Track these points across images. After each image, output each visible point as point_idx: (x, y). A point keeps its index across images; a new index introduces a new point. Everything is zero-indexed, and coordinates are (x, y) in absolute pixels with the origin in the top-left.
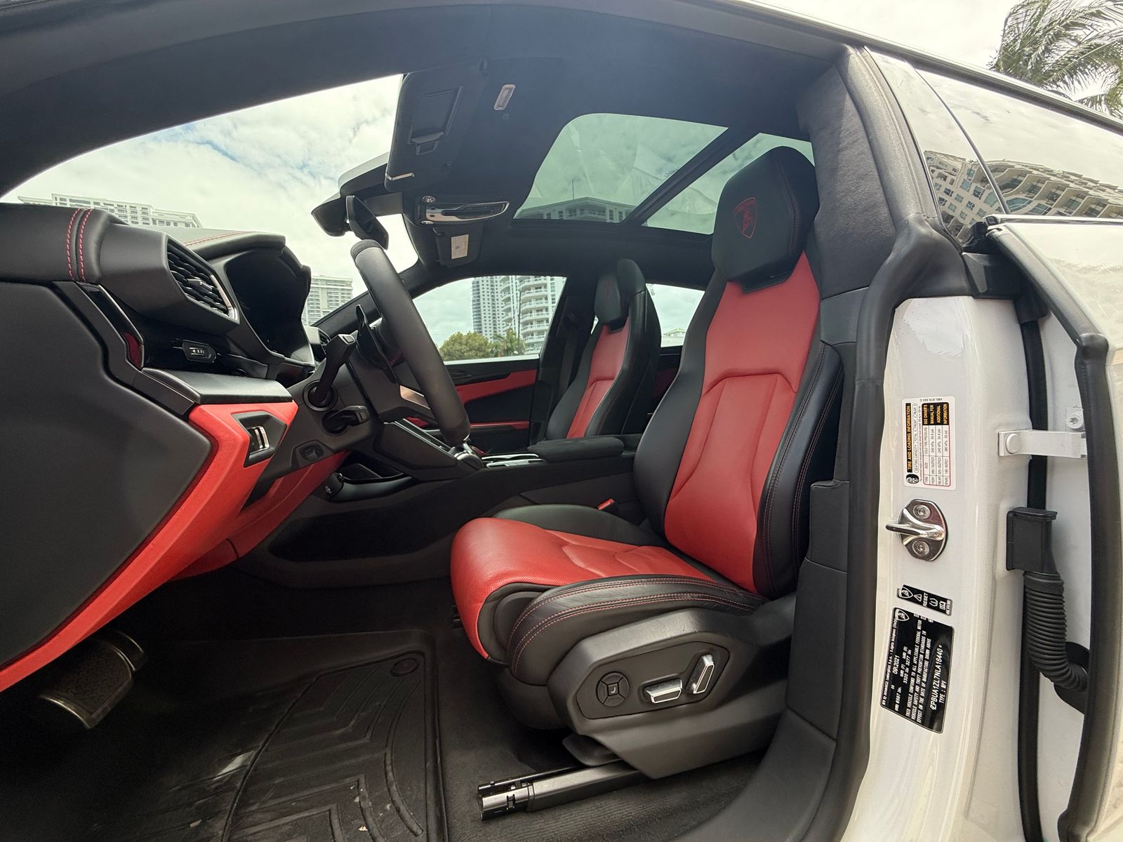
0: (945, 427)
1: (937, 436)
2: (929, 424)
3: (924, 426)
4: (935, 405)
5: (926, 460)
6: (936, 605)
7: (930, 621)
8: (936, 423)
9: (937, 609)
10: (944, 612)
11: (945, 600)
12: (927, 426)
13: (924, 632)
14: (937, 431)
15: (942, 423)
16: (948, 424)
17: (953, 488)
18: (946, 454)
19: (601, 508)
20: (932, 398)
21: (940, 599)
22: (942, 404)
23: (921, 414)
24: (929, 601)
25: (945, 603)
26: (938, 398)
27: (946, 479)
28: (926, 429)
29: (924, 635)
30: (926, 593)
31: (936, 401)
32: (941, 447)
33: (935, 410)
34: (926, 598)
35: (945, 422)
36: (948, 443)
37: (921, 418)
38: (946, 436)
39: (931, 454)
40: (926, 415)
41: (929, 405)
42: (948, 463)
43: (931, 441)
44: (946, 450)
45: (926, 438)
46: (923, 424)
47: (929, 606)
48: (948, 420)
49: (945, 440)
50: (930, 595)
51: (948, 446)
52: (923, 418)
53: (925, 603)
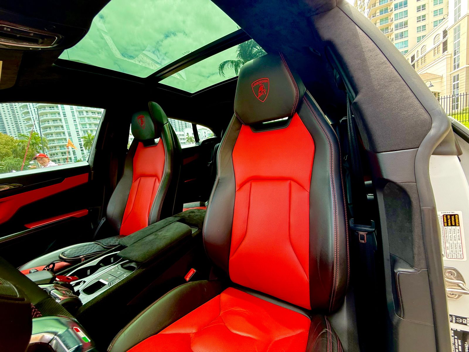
0: (458, 228)
1: (453, 232)
2: (448, 225)
3: (445, 227)
4: (451, 215)
5: (447, 245)
6: (461, 322)
7: (458, 330)
8: (452, 225)
9: (462, 323)
10: (466, 324)
11: (466, 318)
12: (447, 227)
13: (456, 337)
14: (453, 230)
15: (455, 225)
16: (459, 226)
17: (465, 259)
18: (460, 242)
19: (188, 279)
20: (449, 212)
21: (462, 318)
22: (454, 215)
23: (442, 220)
24: (456, 320)
25: (466, 320)
26: (452, 211)
27: (461, 255)
28: (446, 228)
29: (456, 339)
30: (454, 316)
31: (451, 213)
32: (456, 238)
33: (451, 218)
34: (454, 318)
35: (457, 225)
36: (460, 236)
37: (443, 223)
38: (458, 233)
39: (450, 242)
40: (445, 221)
41: (447, 215)
42: (461, 247)
43: (450, 235)
44: (459, 239)
45: (446, 233)
46: (444, 226)
47: (456, 322)
48: (459, 223)
49: (458, 234)
50: (456, 317)
51: (460, 238)
52: (444, 223)
53: (454, 321)
